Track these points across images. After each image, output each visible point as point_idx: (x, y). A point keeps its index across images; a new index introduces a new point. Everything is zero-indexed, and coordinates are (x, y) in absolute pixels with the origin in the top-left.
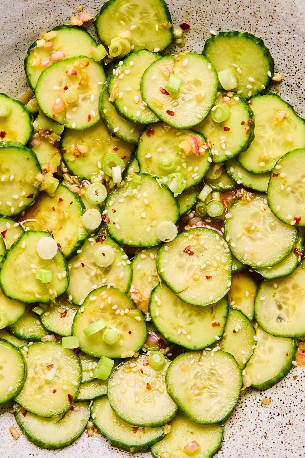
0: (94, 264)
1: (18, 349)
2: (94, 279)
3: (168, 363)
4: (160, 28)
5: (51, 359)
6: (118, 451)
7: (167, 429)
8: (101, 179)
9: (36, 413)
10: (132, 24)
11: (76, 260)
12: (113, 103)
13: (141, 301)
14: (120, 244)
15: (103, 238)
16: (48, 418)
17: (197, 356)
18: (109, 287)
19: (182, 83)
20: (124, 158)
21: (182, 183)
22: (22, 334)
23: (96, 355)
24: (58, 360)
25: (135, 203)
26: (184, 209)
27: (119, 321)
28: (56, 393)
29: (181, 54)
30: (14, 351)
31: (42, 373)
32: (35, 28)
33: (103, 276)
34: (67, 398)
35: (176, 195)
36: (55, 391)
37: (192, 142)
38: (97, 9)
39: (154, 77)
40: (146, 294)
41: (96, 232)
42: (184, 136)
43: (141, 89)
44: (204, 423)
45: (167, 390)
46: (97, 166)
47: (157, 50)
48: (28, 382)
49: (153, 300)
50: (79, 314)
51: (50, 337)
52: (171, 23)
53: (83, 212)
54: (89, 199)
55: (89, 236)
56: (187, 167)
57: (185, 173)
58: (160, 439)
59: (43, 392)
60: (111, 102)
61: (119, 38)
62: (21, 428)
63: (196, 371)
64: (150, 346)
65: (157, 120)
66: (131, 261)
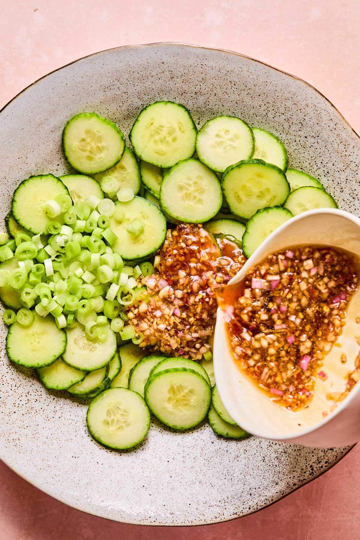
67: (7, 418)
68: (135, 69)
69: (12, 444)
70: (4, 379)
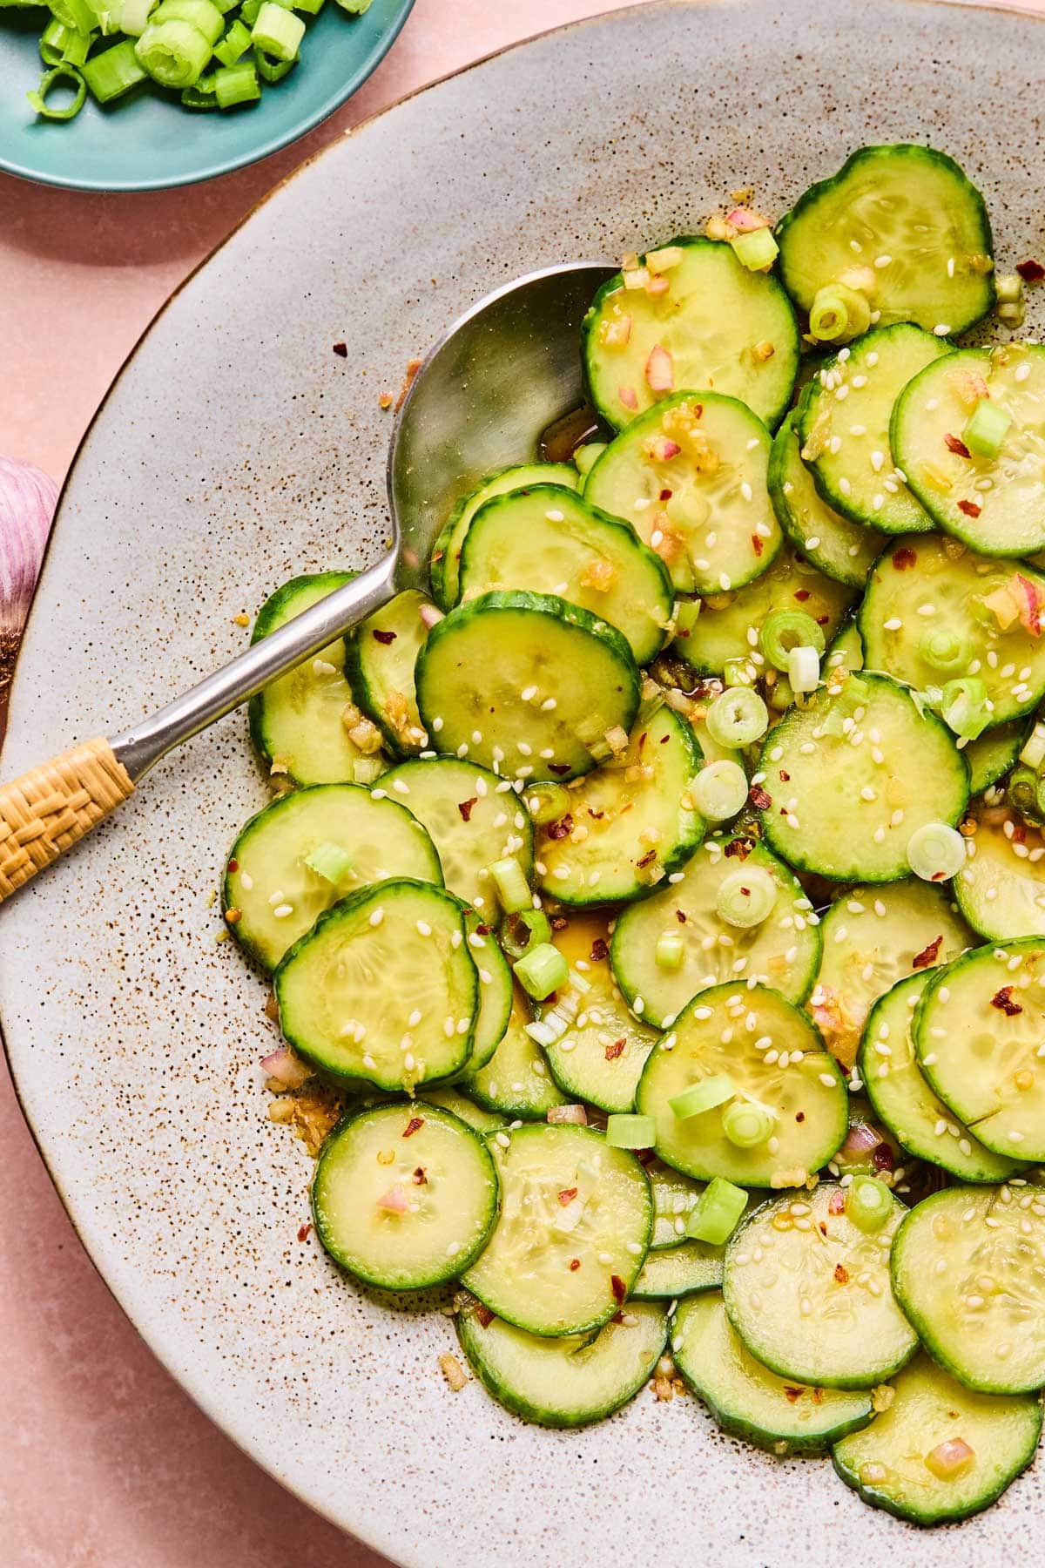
0: (715, 917)
1: (481, 1138)
2: (710, 958)
3: (900, 1213)
4: (960, 269)
5: (571, 1175)
6: (740, 1447)
7: (886, 1395)
8: (754, 677)
9: (519, 1320)
10: (881, 250)
11: (663, 901)
12: (811, 467)
13: (840, 1031)
14: (794, 868)
15: (748, 845)
16: (550, 1339)
17: (984, 1200)
18: (751, 984)
19: (1012, 428)
20: (823, 622)
21: (984, 709)
22: (492, 1096)
23: (696, 1173)
24: (591, 1179)
25: (846, 757)
26: (978, 782)
27: (771, 1082)
28: (580, 1269)
29: (1014, 345)
30: (470, 1141)
31: (543, 1211)
32: (611, 238)
33: (736, 953)
34: (608, 1286)
35: (961, 744)
36: (575, 1266)
37: (1021, 594)
38: (788, 200)
39: (931, 404)
40: (855, 1013)
41: (727, 826)
42: (1000, 577)
43: (893, 435)
44: (988, 1389)
45: (893, 1288)
46: (745, 639)
47: (942, 329)
48: (503, 1231)
49: (873, 1032)
50: (661, 1053)
51: (572, 1113)
52: (992, 258)
53: (697, 768)
54: (716, 731)
55: (708, 836)
56: (1001, 663)
57: (993, 680)
58: (861, 1425)
59: (541, 1264)
60: (804, 461)
61: (840, 287)
62: (474, 1360)
63: (978, 1244)
64: (851, 1160)
65: (928, 524)
66: (820, 915)
67: (263, 1305)
68: (701, 81)
69: (281, 1395)
70: (250, 1167)
